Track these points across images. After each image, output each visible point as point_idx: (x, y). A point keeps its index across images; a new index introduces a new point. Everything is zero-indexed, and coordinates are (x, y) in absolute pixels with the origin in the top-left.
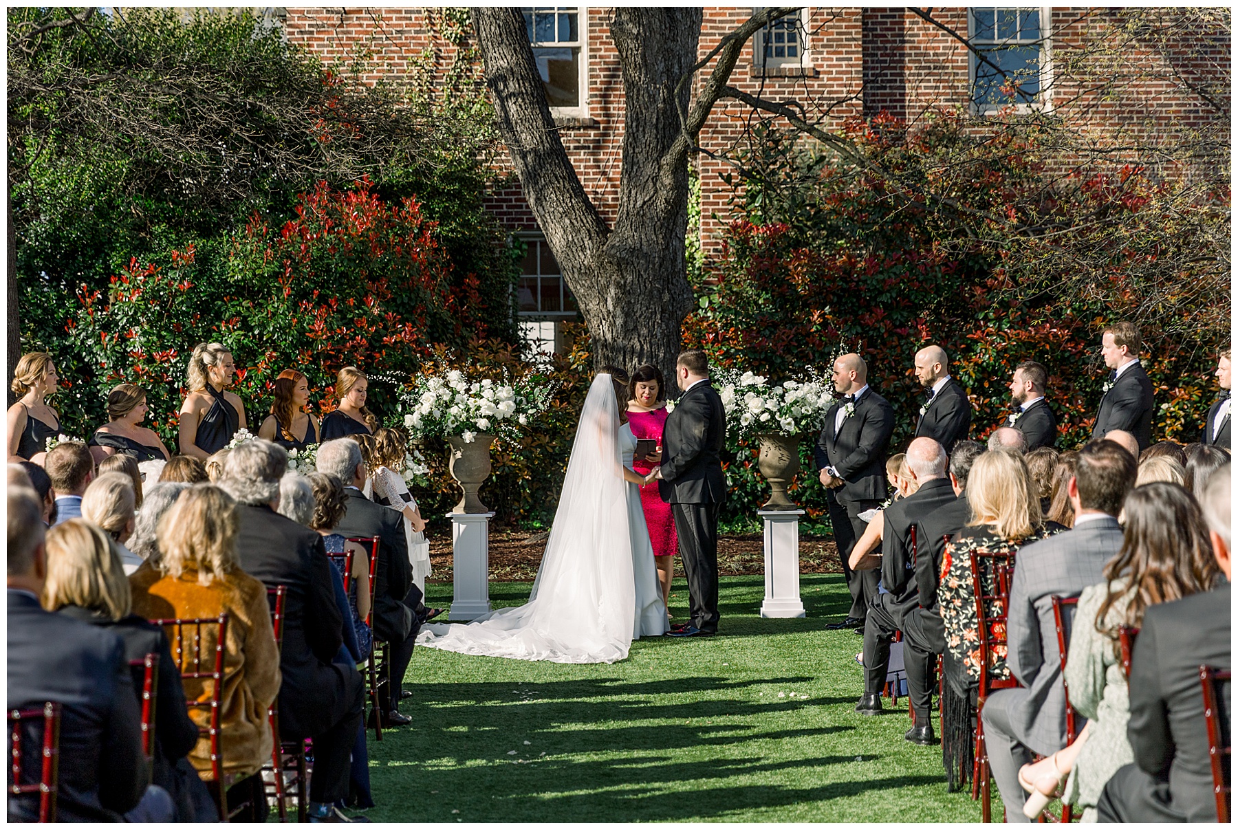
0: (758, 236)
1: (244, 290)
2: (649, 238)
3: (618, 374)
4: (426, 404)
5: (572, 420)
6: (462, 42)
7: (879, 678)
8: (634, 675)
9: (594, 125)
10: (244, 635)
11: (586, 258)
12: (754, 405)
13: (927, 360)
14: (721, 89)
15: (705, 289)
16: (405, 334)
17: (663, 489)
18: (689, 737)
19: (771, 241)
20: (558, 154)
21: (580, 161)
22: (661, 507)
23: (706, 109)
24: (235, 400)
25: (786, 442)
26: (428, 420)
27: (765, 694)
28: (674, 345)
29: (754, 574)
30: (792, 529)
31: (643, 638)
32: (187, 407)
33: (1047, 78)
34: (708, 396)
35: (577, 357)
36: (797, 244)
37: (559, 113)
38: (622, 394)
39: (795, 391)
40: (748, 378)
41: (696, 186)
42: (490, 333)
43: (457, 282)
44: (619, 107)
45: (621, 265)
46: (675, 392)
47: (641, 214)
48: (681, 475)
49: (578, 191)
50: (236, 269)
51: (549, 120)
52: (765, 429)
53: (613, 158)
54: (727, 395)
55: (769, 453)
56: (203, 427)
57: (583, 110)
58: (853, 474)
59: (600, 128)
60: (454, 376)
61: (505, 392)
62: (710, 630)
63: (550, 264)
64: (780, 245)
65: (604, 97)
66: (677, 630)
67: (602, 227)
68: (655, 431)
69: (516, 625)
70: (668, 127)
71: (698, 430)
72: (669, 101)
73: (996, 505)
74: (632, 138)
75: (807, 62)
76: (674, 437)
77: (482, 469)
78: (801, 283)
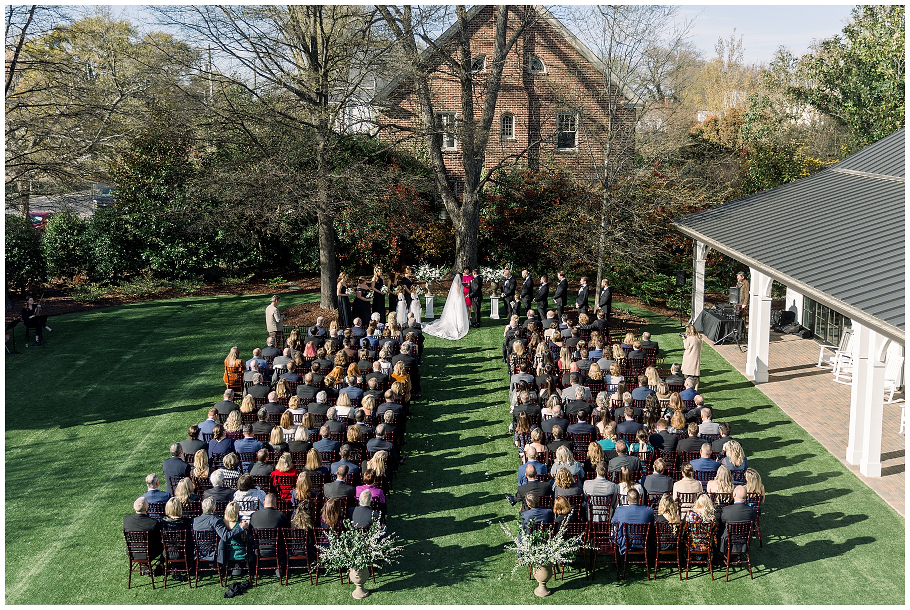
4: (421, 273)
12: (489, 276)
25: (496, 283)
26: (421, 277)
32: (373, 280)
52: (492, 281)
55: (493, 285)
56: (376, 284)
57: (455, 149)
58: (508, 295)
75: (514, 138)
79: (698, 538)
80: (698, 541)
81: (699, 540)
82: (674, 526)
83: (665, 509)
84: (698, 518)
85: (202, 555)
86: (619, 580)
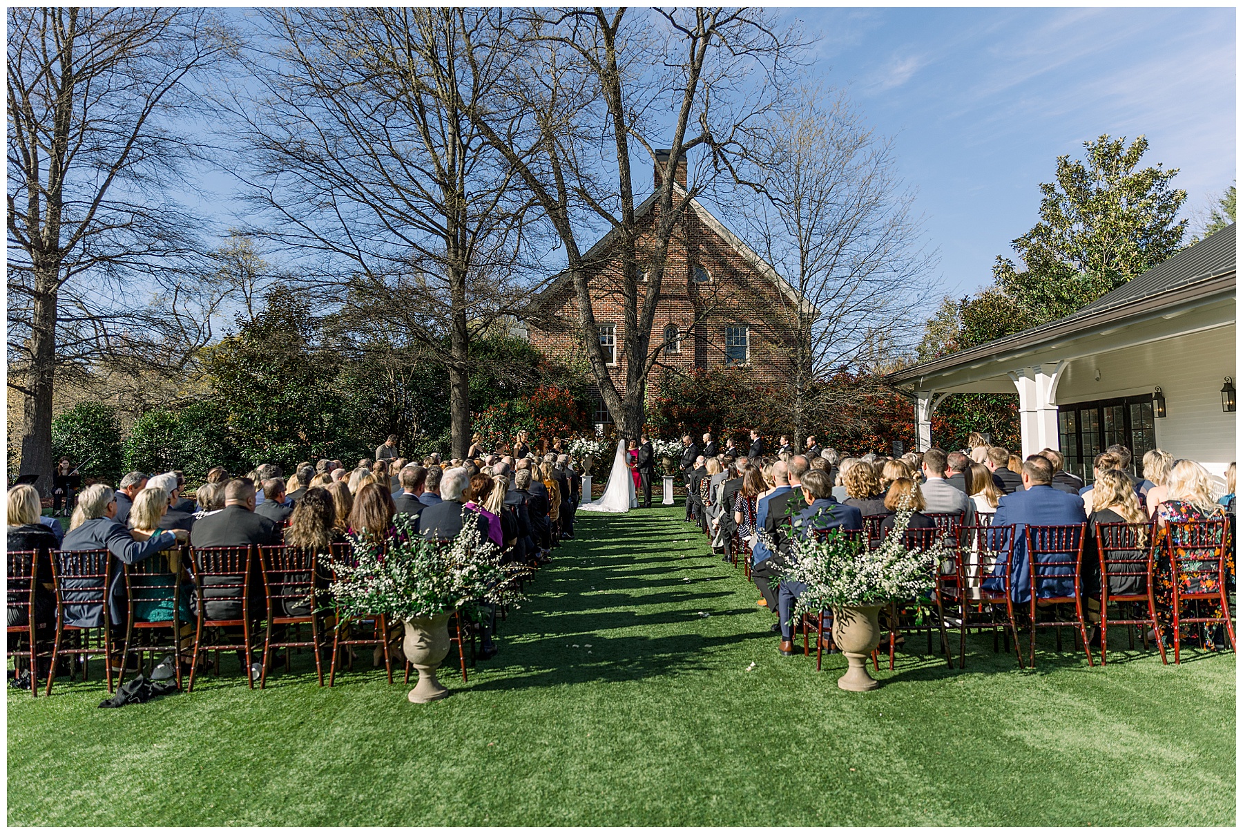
0: (664, 401)
1: (521, 415)
2: (635, 403)
3: (626, 439)
4: (576, 447)
5: (615, 451)
6: (580, 344)
7: (689, 514)
8: (630, 515)
9: (617, 368)
10: (554, 491)
11: (616, 408)
12: (661, 448)
13: (706, 437)
14: (654, 362)
15: (649, 416)
16: (565, 427)
17: (638, 470)
18: (644, 525)
19: (667, 403)
20: (608, 378)
21: (613, 378)
22: (637, 474)
23: (650, 368)
24: (528, 446)
25: (669, 458)
26: (576, 451)
27: (662, 519)
28: (640, 433)
29: (661, 494)
30: (671, 481)
31: (631, 508)
32: (516, 447)
33: (748, 356)
34: (649, 445)
35: (613, 435)
36: (675, 404)
37: (608, 364)
38: (627, 445)
39: (672, 445)
40: (660, 441)
41: (647, 386)
42: (588, 428)
43: (579, 413)
44: (625, 363)
45: (626, 410)
46: (641, 444)
47: (631, 396)
48: (642, 466)
49: (614, 389)
50: (519, 409)
51: (606, 369)
52: (663, 455)
53: (623, 377)
54: (654, 446)
55: (665, 461)
56: (520, 452)
57: (615, 364)
58: (687, 467)
59: (619, 368)
60: (583, 440)
61: (596, 444)
62: (649, 506)
63: (605, 407)
64: (670, 404)
65: (620, 360)
66: (641, 506)
67: (621, 400)
68: (635, 455)
69: (599, 504)
70: (639, 373)
71: (647, 455)
72: (640, 365)
73: (713, 470)
74: (629, 375)
75: (679, 351)
76: (640, 456)
77: (590, 464)
78: (675, 415)
79: (1195, 560)
80: (1195, 567)
81: (1198, 564)
82: (1140, 530)
83: (1113, 495)
84: (1190, 511)
85: (70, 615)
86: (1022, 667)
